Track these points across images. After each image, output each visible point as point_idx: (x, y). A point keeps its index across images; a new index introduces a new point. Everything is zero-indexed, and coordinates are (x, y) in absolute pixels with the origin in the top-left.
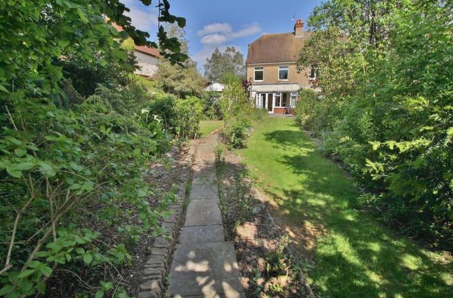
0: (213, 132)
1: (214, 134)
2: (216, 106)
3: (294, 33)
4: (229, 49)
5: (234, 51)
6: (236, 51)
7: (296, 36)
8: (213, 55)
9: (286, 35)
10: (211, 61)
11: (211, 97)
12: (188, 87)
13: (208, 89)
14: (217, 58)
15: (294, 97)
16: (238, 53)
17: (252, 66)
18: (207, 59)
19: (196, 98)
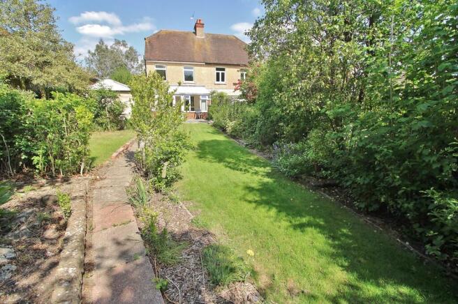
0: (115, 154)
1: (117, 156)
2: (111, 111)
3: (195, 33)
4: (118, 43)
5: (125, 45)
6: (129, 46)
7: (197, 37)
8: (98, 46)
9: (187, 33)
10: (94, 54)
11: (103, 97)
12: (59, 80)
13: (96, 86)
14: (104, 51)
15: (204, 101)
16: (131, 49)
17: (152, 64)
18: (89, 52)
19: (76, 97)
